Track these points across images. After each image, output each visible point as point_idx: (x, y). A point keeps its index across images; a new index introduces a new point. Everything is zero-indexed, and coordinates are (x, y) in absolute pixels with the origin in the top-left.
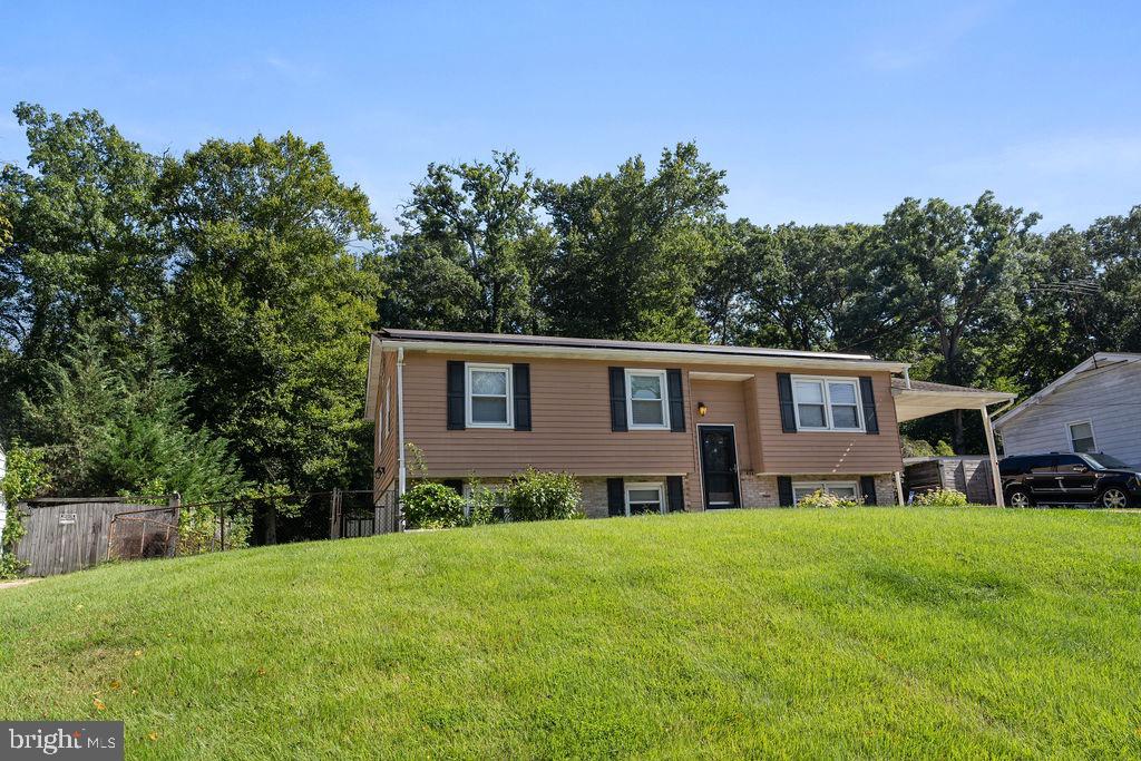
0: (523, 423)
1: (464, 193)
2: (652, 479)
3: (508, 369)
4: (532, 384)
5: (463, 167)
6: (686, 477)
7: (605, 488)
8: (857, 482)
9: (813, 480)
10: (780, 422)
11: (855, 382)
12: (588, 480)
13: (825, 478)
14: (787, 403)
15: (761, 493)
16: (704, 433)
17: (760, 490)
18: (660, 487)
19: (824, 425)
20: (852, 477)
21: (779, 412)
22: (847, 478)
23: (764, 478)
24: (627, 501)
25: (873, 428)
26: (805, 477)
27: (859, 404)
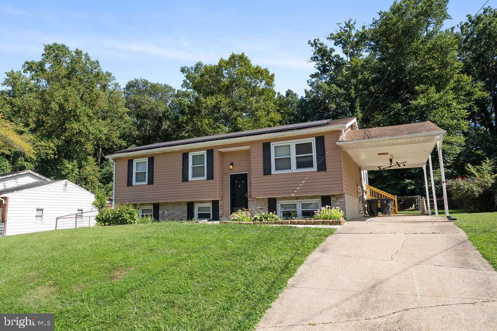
0: (151, 182)
2: (207, 202)
3: (147, 160)
4: (154, 165)
6: (221, 200)
7: (186, 207)
8: (320, 200)
9: (290, 200)
10: (262, 170)
11: (313, 140)
12: (180, 203)
13: (297, 198)
14: (267, 159)
15: (259, 208)
16: (233, 178)
17: (258, 206)
18: (210, 205)
19: (290, 168)
20: (316, 197)
21: (262, 164)
22: (312, 197)
23: (260, 199)
24: (196, 212)
25: (322, 167)
26: (285, 198)
27: (314, 153)
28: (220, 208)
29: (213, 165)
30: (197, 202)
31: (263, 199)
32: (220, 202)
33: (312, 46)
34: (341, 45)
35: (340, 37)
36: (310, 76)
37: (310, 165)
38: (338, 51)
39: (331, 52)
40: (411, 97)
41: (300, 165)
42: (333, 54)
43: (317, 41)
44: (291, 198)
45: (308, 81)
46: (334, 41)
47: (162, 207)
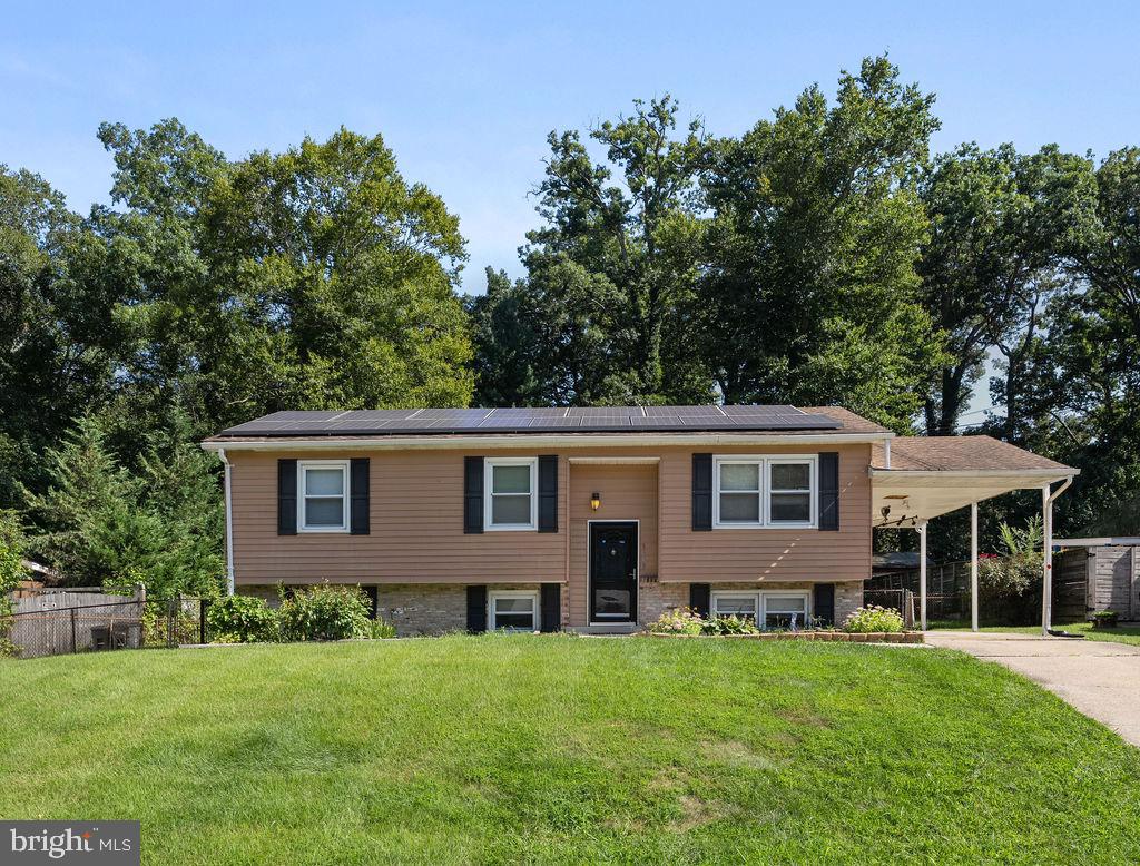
0: (361, 525)
1: (609, 165)
2: (522, 587)
3: (345, 465)
4: (372, 481)
5: (606, 126)
6: (566, 585)
7: (464, 597)
8: (809, 591)
9: (742, 589)
10: (690, 518)
11: (812, 460)
12: (444, 588)
13: (759, 586)
14: (703, 492)
15: (666, 605)
16: (598, 531)
17: (665, 601)
18: (534, 596)
19: (757, 519)
20: (802, 585)
21: (689, 505)
22: (793, 586)
23: (671, 586)
24: (492, 612)
25: (830, 521)
26: (731, 586)
27: (814, 490)
28: (563, 602)
29: (556, 497)
30: (496, 586)
31: (678, 586)
32: (563, 589)
33: (555, 149)
34: (624, 161)
35: (627, 139)
36: (529, 236)
37: (804, 515)
38: (618, 178)
39: (600, 179)
40: (806, 344)
41: (779, 513)
42: (606, 185)
43: (570, 137)
44: (744, 586)
45: (520, 250)
46: (608, 147)
47: (385, 596)
